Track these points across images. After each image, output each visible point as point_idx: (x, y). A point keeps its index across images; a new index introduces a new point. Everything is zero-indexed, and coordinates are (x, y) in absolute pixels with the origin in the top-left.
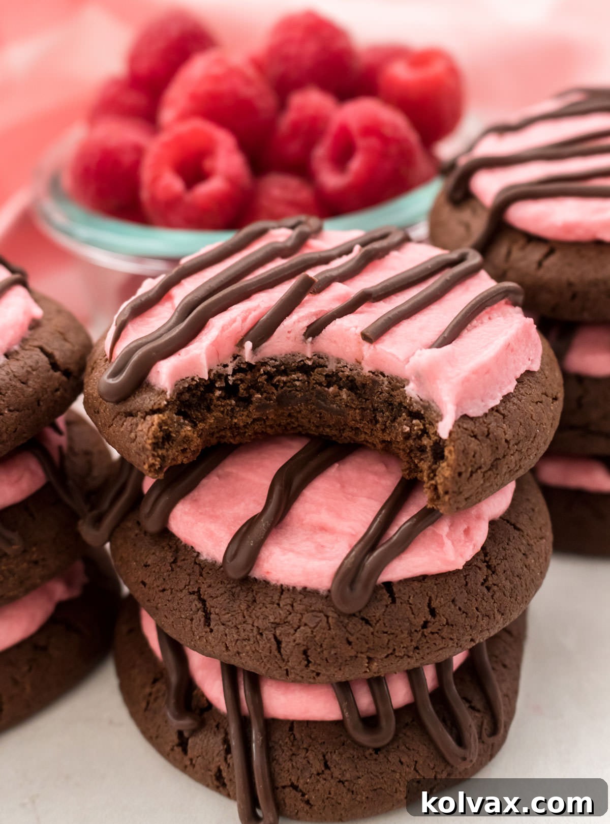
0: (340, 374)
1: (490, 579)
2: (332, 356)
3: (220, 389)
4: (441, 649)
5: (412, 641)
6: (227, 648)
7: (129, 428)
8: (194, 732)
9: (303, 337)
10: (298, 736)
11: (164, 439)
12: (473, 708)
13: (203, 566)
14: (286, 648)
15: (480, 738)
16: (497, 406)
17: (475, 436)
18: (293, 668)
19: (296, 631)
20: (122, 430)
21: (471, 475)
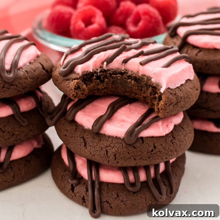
0: (132, 76)
1: (173, 140)
2: (130, 70)
3: (95, 76)
4: (157, 159)
5: (148, 155)
6: (91, 153)
7: (67, 84)
8: (77, 185)
9: (121, 63)
10: (109, 187)
11: (77, 88)
12: (165, 185)
13: (85, 130)
14: (109, 154)
15: (167, 194)
16: (179, 87)
17: (172, 94)
18: (111, 160)
19: (113, 148)
20: (65, 84)
21: (169, 105)
